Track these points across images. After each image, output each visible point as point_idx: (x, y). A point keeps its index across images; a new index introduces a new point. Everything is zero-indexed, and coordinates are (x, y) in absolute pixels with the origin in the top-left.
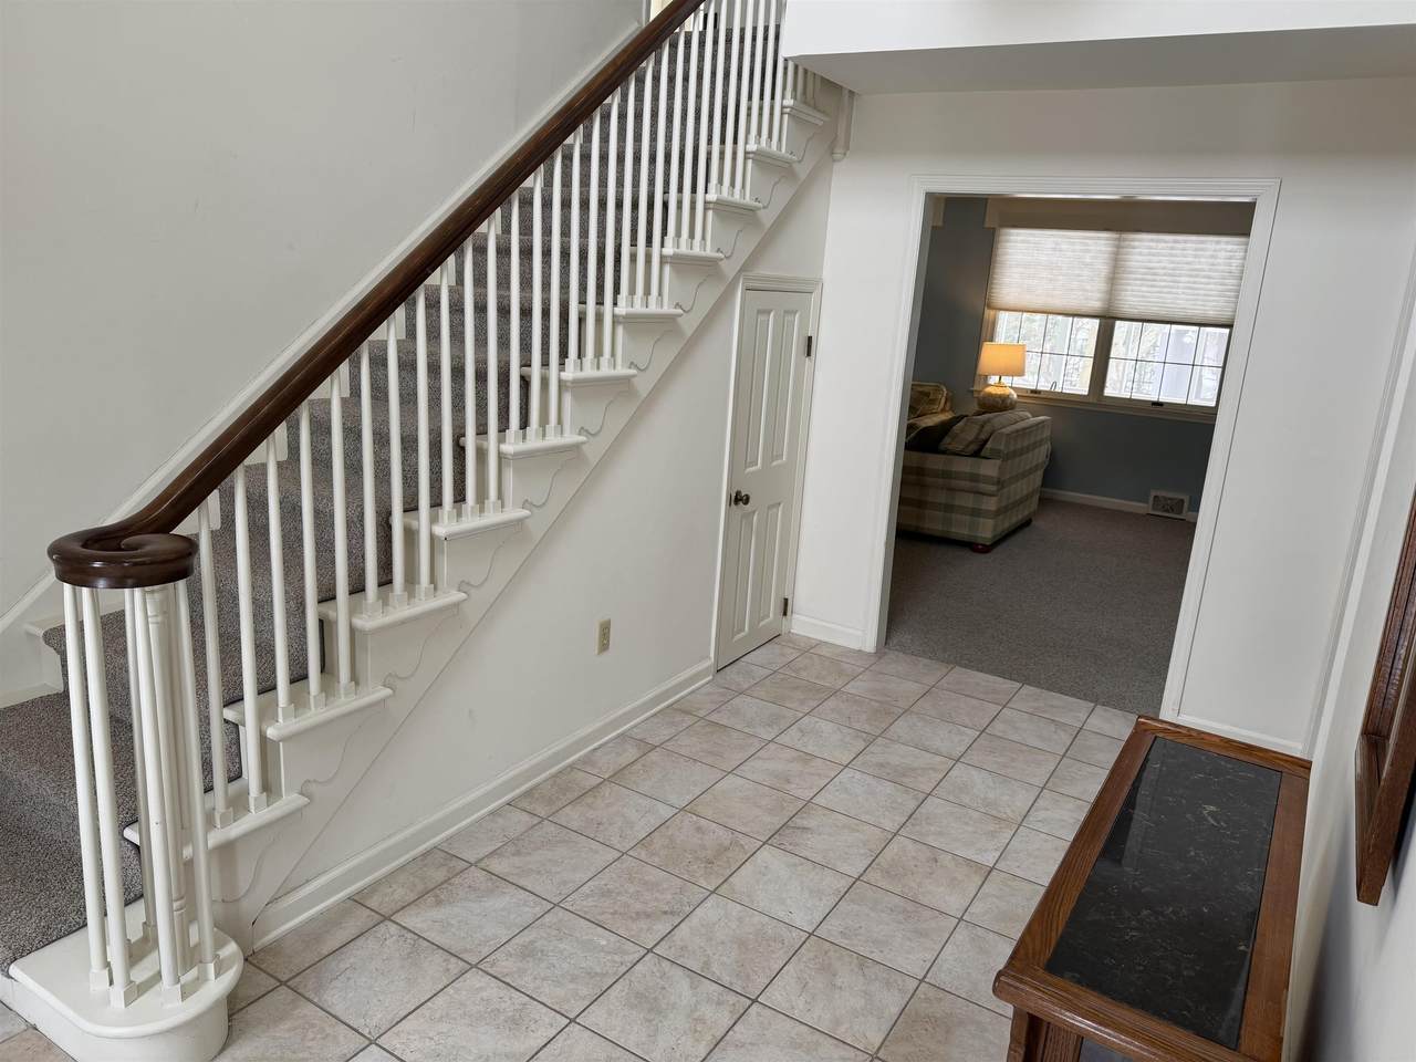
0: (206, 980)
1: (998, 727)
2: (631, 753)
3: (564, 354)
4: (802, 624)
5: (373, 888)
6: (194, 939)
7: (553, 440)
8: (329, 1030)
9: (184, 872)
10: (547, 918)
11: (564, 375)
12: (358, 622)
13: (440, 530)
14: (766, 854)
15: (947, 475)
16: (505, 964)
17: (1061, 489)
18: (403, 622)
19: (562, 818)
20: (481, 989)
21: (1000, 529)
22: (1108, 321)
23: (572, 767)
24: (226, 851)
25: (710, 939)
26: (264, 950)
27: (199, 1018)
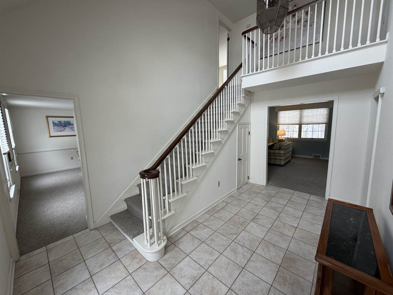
0: (162, 243)
1: (292, 199)
2: (225, 204)
3: (211, 138)
4: (251, 181)
5: (185, 227)
6: (160, 235)
7: (209, 152)
8: (180, 253)
9: (158, 224)
10: (215, 234)
11: (211, 141)
12: (182, 183)
13: (193, 168)
14: (251, 223)
15: (274, 153)
16: (209, 242)
17: (295, 154)
18: (188, 183)
19: (214, 215)
20: (205, 247)
21: (285, 162)
22: (300, 125)
23: (215, 206)
24: (164, 221)
25: (244, 239)
26: (169, 237)
27: (161, 249)
